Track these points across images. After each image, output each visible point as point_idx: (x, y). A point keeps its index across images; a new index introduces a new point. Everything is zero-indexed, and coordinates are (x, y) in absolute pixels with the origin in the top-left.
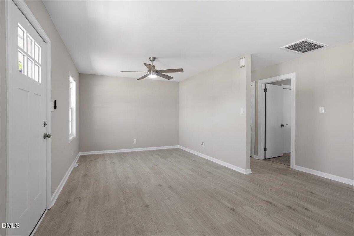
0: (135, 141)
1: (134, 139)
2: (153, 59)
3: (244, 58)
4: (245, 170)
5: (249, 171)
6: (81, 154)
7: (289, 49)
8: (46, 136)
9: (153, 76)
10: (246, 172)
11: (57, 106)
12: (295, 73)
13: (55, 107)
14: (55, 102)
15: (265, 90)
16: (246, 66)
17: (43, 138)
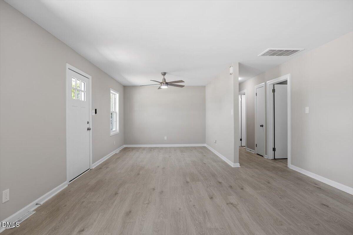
0: (166, 138)
1: (165, 137)
2: (164, 74)
3: (232, 66)
4: (233, 163)
5: (238, 165)
6: (125, 146)
7: (268, 56)
8: (89, 129)
9: (164, 87)
10: (234, 165)
11: (97, 112)
12: (289, 74)
13: (96, 113)
14: (96, 110)
15: (274, 91)
16: (233, 73)
17: (87, 130)
